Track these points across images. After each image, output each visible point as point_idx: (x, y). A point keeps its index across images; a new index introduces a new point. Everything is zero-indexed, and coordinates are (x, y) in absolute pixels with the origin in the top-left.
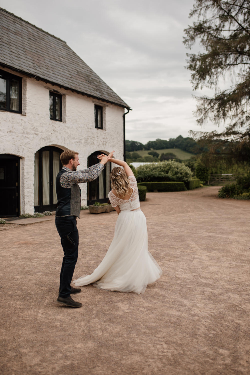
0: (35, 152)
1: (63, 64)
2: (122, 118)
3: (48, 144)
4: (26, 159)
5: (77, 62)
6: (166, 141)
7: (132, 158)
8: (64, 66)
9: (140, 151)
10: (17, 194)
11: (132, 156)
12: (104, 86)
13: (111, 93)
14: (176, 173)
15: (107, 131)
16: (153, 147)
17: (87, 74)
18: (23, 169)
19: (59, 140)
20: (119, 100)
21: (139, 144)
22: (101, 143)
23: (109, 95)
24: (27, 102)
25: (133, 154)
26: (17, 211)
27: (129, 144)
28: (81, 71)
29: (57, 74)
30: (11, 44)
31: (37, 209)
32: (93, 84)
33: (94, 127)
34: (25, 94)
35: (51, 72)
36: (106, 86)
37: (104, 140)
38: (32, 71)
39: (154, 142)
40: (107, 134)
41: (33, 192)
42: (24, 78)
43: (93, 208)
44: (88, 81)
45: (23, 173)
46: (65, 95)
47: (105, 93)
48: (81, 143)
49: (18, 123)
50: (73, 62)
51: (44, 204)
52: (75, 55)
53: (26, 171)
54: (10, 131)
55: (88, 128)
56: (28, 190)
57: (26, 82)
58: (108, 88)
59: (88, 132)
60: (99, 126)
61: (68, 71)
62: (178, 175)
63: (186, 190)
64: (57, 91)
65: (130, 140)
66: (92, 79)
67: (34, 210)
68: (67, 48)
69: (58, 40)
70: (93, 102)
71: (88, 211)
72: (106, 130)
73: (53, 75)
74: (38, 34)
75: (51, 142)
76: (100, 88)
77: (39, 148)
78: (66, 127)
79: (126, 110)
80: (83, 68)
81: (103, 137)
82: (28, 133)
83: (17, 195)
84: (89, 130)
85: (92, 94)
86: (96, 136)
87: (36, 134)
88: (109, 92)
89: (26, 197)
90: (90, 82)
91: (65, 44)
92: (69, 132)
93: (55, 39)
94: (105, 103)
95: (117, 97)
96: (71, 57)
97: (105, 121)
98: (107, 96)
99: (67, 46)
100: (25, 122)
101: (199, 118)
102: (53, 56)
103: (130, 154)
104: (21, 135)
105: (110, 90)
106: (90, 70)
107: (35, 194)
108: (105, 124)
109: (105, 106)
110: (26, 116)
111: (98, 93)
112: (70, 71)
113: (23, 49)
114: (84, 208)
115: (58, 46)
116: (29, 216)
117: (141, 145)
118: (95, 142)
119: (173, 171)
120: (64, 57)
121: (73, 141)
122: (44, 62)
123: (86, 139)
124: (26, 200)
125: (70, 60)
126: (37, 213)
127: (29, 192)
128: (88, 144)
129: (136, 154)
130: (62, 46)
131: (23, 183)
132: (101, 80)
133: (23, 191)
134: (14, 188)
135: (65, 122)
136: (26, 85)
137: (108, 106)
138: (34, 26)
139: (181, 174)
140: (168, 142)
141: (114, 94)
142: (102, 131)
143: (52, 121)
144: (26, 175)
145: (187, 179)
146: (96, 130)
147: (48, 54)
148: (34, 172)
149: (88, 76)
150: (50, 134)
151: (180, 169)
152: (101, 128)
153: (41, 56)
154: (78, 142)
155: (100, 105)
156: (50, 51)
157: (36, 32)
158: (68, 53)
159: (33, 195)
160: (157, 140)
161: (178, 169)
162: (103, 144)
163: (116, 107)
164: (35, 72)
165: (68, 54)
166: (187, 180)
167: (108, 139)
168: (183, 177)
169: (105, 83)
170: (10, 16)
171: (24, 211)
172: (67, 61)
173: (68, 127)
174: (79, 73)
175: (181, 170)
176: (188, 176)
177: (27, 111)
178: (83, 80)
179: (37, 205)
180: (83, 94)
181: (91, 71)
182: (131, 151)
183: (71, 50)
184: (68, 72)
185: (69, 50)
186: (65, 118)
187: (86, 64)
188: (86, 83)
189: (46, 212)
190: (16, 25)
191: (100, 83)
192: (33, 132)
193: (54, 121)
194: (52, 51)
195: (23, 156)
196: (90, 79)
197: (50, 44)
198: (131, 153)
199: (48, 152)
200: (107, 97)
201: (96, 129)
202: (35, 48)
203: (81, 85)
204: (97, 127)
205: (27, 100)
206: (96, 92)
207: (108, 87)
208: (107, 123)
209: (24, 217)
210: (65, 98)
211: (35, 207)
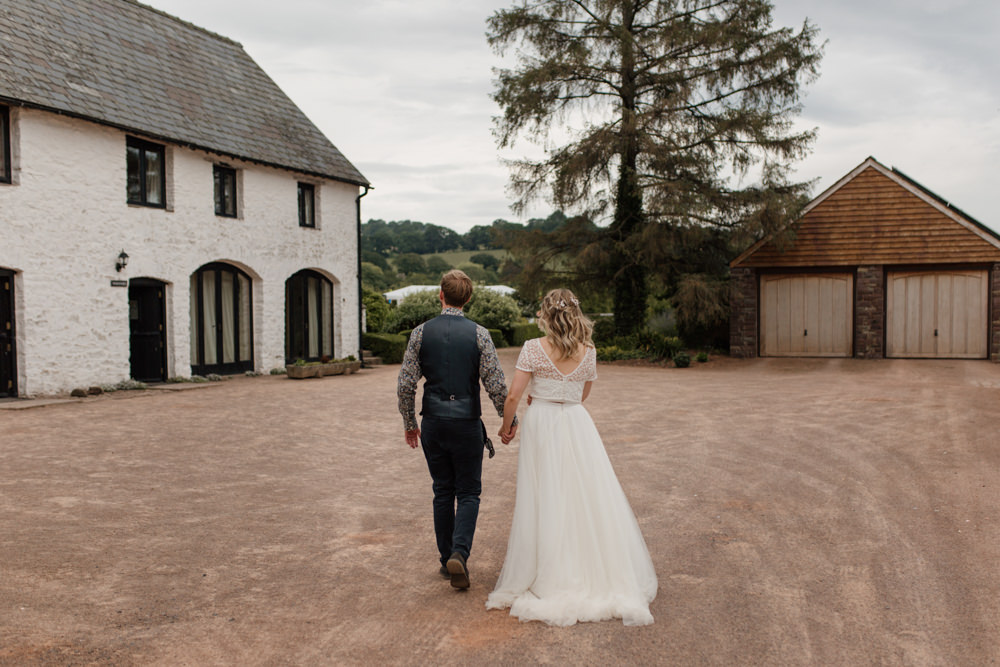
0: (191, 273)
1: (237, 102)
2: (355, 205)
3: (213, 258)
4: (176, 285)
5: (264, 92)
6: (520, 226)
7: (428, 270)
8: (238, 108)
9: (451, 251)
10: (161, 343)
11: (427, 265)
12: (320, 142)
13: (333, 157)
14: (486, 310)
15: (322, 232)
16: (485, 242)
17: (284, 119)
18: (171, 302)
19: (231, 250)
20: (347, 171)
21: (447, 234)
22: (311, 254)
23: (328, 161)
24: (175, 187)
25: (430, 261)
26: (162, 371)
27: (423, 232)
28: (273, 113)
29: (226, 129)
30: (141, 79)
31: (195, 370)
32: (296, 141)
33: (298, 223)
34: (171, 174)
35: (216, 127)
36: (322, 140)
37: (318, 248)
38: (182, 134)
39: (488, 227)
40: (323, 237)
41: (189, 340)
42: (169, 147)
43: (293, 369)
44: (287, 136)
45: (171, 310)
46: (241, 170)
47: (319, 158)
48: (273, 255)
49: (161, 225)
50: (256, 94)
51: (207, 361)
52: (261, 75)
53: (175, 305)
54: (149, 240)
55: (286, 227)
56: (181, 337)
57: (172, 153)
58: (326, 146)
59: (286, 234)
60: (307, 222)
61: (248, 119)
62: (488, 315)
63: (505, 347)
64: (226, 164)
65: (424, 223)
66: (295, 128)
67: (190, 371)
68: (244, 59)
69: (224, 44)
70: (295, 178)
71: (286, 376)
72: (322, 228)
73: (218, 134)
74: (185, 38)
75: (217, 255)
76: (310, 148)
77: (196, 267)
78: (244, 227)
79: (362, 190)
80: (277, 106)
81: (316, 242)
82: (178, 242)
83: (161, 346)
84: (288, 231)
85: (293, 164)
86: (300, 241)
87: (192, 242)
88: (328, 155)
89: (176, 349)
90: (290, 138)
91: (239, 49)
92: (249, 236)
93: (219, 43)
94: (318, 178)
95: (345, 164)
96: (253, 83)
97: (319, 211)
98: (322, 165)
99: (245, 54)
100: (173, 223)
101: (517, 200)
102: (218, 88)
103: (421, 259)
104: (166, 245)
105: (330, 150)
106: (292, 107)
107: (191, 344)
108: (320, 217)
109: (319, 183)
110: (173, 211)
111: (304, 161)
112: (251, 117)
113: (162, 86)
114: (279, 371)
115: (226, 58)
116: (182, 381)
117: (453, 234)
118: (300, 253)
119: (478, 306)
120: (238, 86)
121: (258, 252)
122: (202, 108)
123: (283, 249)
124: (178, 353)
125: (251, 90)
126: (196, 376)
127: (181, 341)
128: (285, 257)
129: (439, 259)
130: (234, 56)
131: (172, 326)
132: (313, 129)
133: (172, 339)
134: (154, 333)
135: (243, 218)
136: (172, 158)
137: (324, 183)
138: (177, 20)
139: (495, 312)
140: (525, 228)
141: (338, 157)
142: (313, 231)
143: (219, 218)
144: (176, 313)
145: (507, 322)
146: (301, 230)
147: (206, 85)
148: (189, 306)
149: (286, 123)
150: (215, 240)
151: (493, 301)
152: (312, 226)
153: (194, 93)
154: (266, 254)
155: (309, 182)
156: (212, 78)
157: (182, 34)
158: (247, 73)
159: (188, 346)
160: (496, 223)
161: (488, 301)
162: (315, 256)
163: (342, 185)
164: (188, 136)
165: (246, 76)
166: (508, 325)
167: (326, 246)
168: (501, 318)
169: (321, 134)
170: (132, 9)
171: (173, 372)
172: (243, 93)
173: (248, 228)
174: (267, 120)
175: (494, 304)
176: (511, 316)
177: (176, 204)
178: (275, 136)
179: (195, 363)
180: (275, 166)
181: (294, 109)
182: (426, 252)
183: (253, 62)
184: (245, 122)
185: (248, 66)
186: (242, 212)
187: (283, 93)
188: (282, 140)
189: (212, 375)
190: (143, 28)
191: (311, 136)
192: (187, 239)
193: (222, 219)
194: (214, 76)
195: (171, 280)
196: (291, 129)
197: (210, 58)
198: (426, 257)
199: (212, 273)
200: (322, 167)
201: (301, 228)
202: (183, 78)
203: (272, 147)
204: (303, 224)
205: (175, 184)
206: (300, 159)
207: (327, 143)
208: (323, 217)
209: (175, 381)
210: (241, 175)
211: (193, 367)
